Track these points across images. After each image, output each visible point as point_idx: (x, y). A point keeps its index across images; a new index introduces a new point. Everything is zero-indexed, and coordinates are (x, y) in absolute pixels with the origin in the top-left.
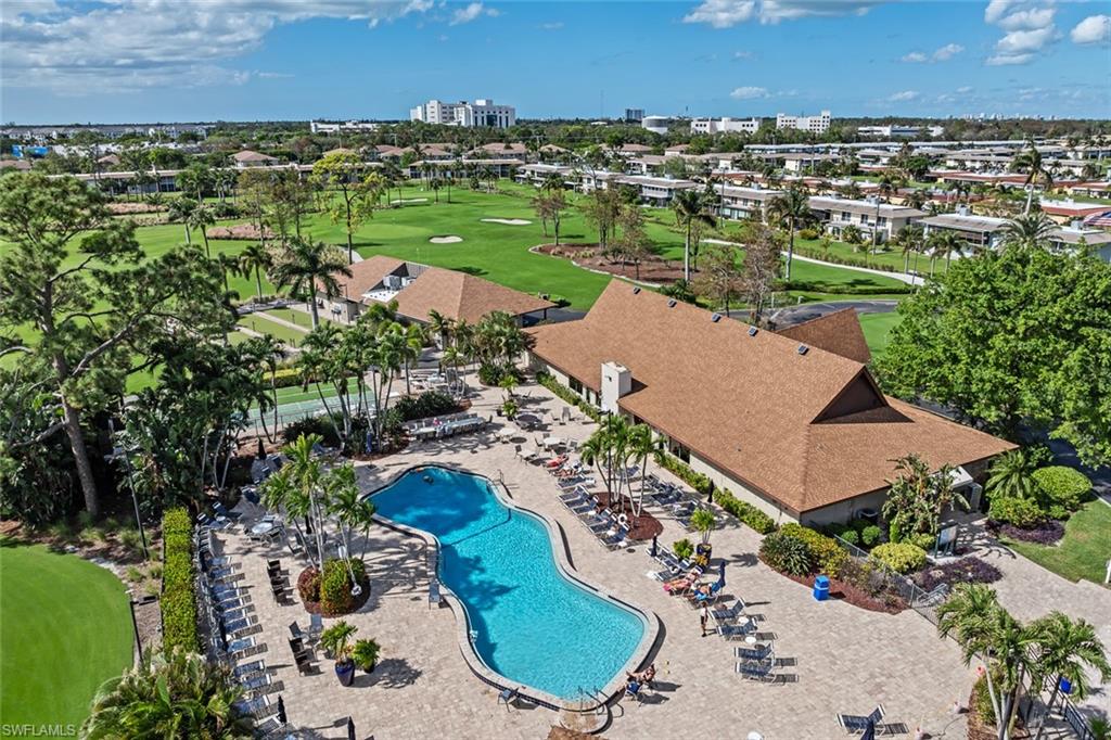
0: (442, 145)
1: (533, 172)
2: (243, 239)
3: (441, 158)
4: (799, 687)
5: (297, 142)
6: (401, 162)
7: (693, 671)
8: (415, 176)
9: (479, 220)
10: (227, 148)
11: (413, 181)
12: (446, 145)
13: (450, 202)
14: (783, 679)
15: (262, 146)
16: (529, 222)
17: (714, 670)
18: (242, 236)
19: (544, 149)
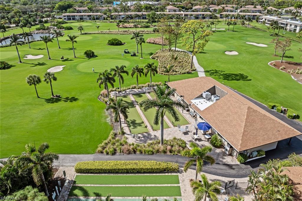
0: (231, 6)
1: (266, 19)
2: (158, 44)
3: (231, 11)
5: (186, 3)
6: (217, 12)
8: (221, 18)
9: (245, 43)
10: (165, 4)
11: (220, 20)
12: (233, 5)
13: (233, 31)
15: (176, 4)
16: (266, 46)
18: (158, 43)
19: (269, 8)
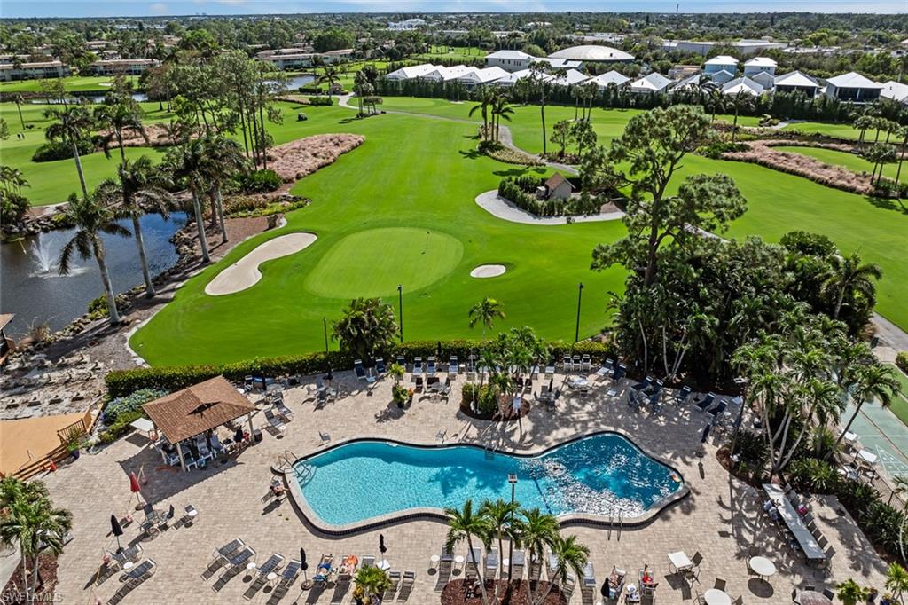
4: (197, 574)
7: (268, 528)
14: (212, 570)
17: (257, 539)
